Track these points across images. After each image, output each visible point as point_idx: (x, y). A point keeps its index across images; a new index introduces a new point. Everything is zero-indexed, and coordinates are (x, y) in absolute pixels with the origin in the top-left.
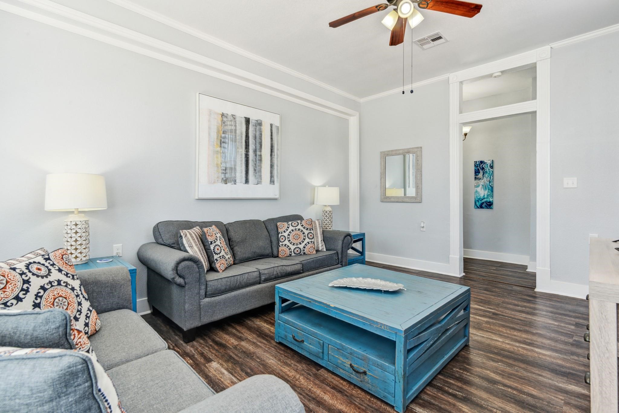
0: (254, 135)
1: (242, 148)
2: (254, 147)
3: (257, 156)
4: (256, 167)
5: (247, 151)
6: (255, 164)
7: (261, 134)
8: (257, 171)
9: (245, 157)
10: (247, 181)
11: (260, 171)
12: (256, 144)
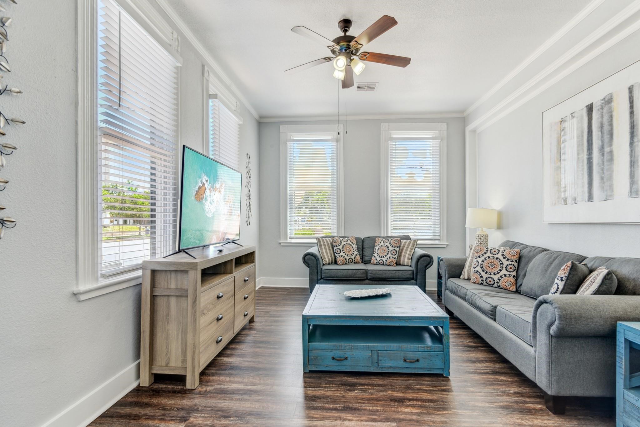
0: (599, 125)
1: (583, 151)
2: (600, 142)
3: (605, 154)
4: (603, 173)
5: (589, 153)
6: (603, 169)
7: (611, 117)
8: (605, 179)
9: (587, 163)
10: (590, 198)
11: (611, 178)
12: (602, 137)
